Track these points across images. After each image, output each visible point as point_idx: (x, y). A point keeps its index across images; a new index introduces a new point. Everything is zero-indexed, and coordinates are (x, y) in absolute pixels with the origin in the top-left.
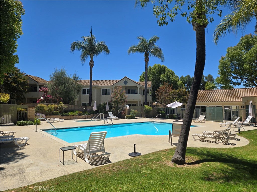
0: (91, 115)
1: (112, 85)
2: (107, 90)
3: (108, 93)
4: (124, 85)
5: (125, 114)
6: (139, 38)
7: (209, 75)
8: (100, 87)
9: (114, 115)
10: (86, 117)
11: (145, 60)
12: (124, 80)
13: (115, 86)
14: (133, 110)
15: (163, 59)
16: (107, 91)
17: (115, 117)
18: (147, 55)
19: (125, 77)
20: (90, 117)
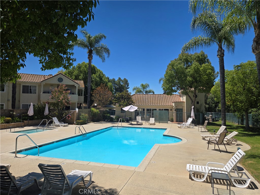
0: (24, 122)
1: (41, 82)
2: (30, 87)
3: (32, 91)
4: (58, 83)
5: (71, 118)
6: (82, 32)
7: (125, 79)
8: (20, 83)
9: (60, 121)
10: (17, 125)
11: (89, 58)
12: (59, 76)
13: (46, 84)
14: (83, 114)
15: (103, 59)
16: (30, 89)
17: (62, 123)
18: (90, 52)
19: (59, 74)
20: (23, 125)
